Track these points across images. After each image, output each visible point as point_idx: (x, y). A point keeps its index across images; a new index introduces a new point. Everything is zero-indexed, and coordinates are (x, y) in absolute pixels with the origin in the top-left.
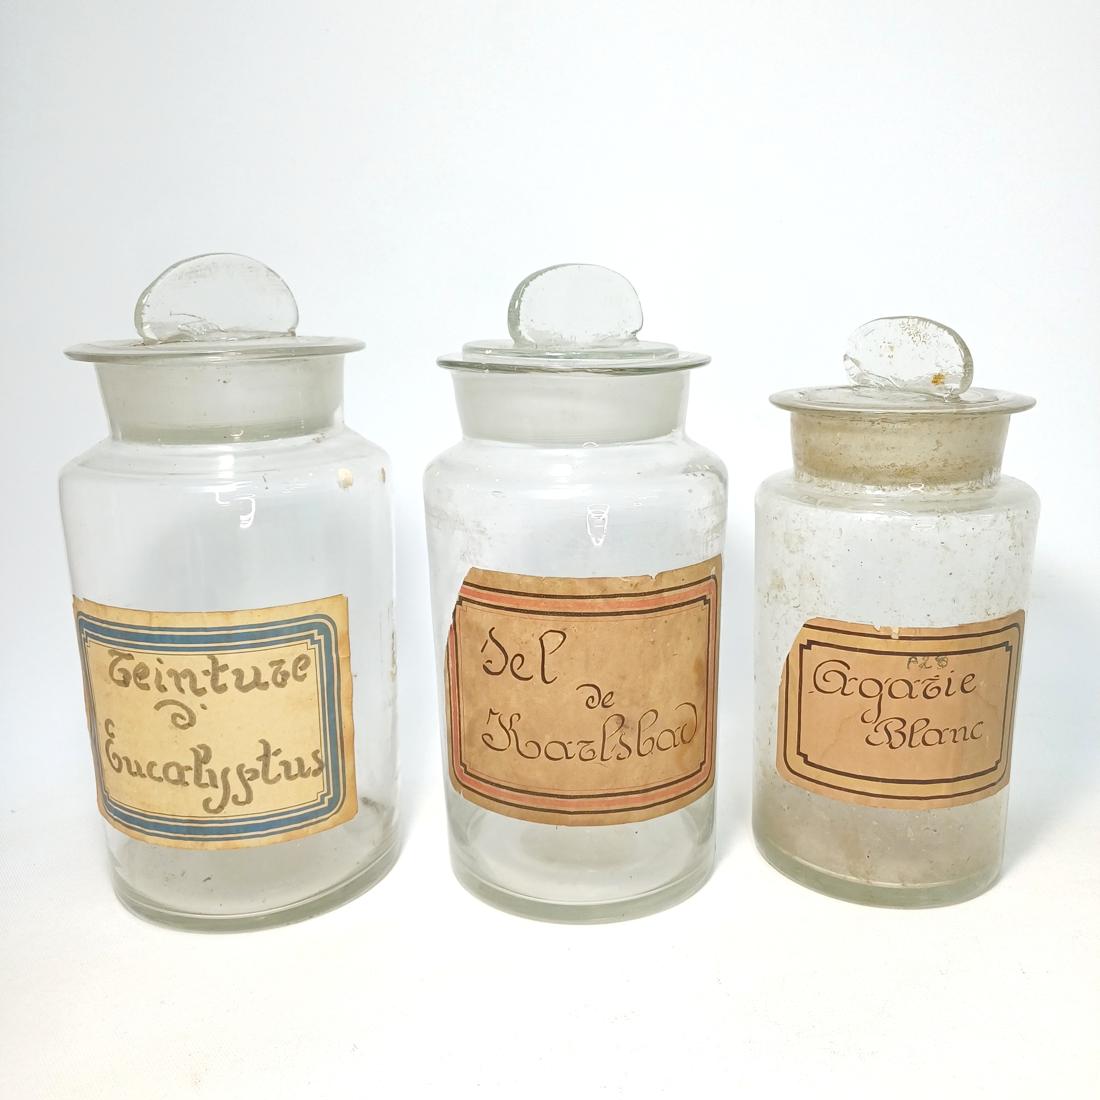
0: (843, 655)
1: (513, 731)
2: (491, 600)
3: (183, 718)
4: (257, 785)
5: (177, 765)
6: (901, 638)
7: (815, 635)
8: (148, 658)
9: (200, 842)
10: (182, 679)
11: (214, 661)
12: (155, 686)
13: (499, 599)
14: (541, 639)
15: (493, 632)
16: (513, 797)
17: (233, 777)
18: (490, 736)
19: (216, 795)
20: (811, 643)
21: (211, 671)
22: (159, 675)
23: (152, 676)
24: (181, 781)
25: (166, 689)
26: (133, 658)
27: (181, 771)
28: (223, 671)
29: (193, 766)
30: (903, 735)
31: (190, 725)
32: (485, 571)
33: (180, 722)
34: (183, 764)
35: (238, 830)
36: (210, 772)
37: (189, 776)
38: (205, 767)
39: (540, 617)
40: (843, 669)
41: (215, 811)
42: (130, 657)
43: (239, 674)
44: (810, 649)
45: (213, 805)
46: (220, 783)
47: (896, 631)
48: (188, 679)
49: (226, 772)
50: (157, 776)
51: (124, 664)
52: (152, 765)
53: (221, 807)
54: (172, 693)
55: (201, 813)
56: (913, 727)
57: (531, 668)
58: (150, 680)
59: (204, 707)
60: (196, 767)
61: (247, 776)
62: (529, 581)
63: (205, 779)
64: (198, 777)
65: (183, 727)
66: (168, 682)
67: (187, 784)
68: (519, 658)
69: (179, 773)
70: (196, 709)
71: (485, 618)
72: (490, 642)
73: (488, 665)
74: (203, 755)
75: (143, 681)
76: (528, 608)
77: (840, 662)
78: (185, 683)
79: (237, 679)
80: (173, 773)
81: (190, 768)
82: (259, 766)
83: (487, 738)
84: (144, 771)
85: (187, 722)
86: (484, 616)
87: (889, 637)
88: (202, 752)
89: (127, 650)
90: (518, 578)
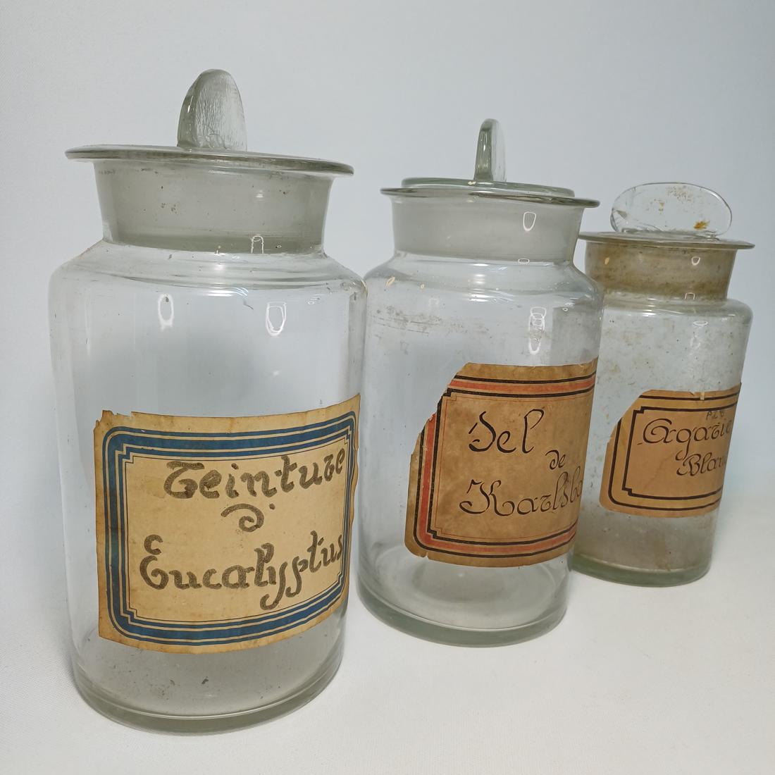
0: (667, 415)
1: (494, 496)
2: (485, 389)
3: (251, 520)
4: (306, 575)
5: (239, 568)
6: (706, 399)
7: (648, 403)
8: (222, 466)
9: (253, 641)
10: (255, 482)
11: (286, 460)
12: (225, 492)
13: (494, 388)
14: (526, 418)
15: (483, 416)
16: (486, 550)
17: (289, 572)
18: (469, 503)
19: (273, 590)
20: (644, 408)
21: (282, 471)
22: (232, 480)
23: (225, 481)
24: (242, 583)
25: (237, 494)
26: (202, 467)
27: (242, 573)
28: (292, 471)
29: (255, 568)
30: (699, 465)
31: (257, 526)
32: (482, 365)
33: (248, 524)
34: (245, 566)
35: (287, 621)
36: (271, 570)
37: (250, 578)
38: (266, 566)
39: (527, 399)
40: (666, 424)
41: (271, 607)
42: (200, 466)
43: (304, 470)
44: (643, 413)
45: (269, 602)
46: (278, 579)
47: (703, 394)
48: (261, 482)
49: (284, 566)
50: (215, 583)
51: (190, 474)
52: (210, 573)
53: (276, 602)
54: (244, 497)
55: (257, 611)
56: (704, 459)
57: (515, 442)
58: (221, 488)
59: (272, 507)
60: (258, 567)
61: (299, 567)
62: (522, 370)
63: (266, 577)
64: (259, 576)
65: (251, 530)
66: (241, 486)
67: (247, 585)
68: (506, 435)
69: (240, 576)
70: (265, 510)
71: (476, 405)
72: (480, 425)
73: (474, 444)
74: (265, 554)
75: (212, 490)
76: (518, 393)
77: (665, 420)
78: (258, 486)
79: (302, 476)
80: (234, 577)
81: (252, 569)
82: (308, 557)
83: (465, 506)
84: (200, 580)
85: (255, 523)
86: (477, 403)
87: (699, 399)
88: (265, 551)
89: (195, 460)
90: (513, 368)
